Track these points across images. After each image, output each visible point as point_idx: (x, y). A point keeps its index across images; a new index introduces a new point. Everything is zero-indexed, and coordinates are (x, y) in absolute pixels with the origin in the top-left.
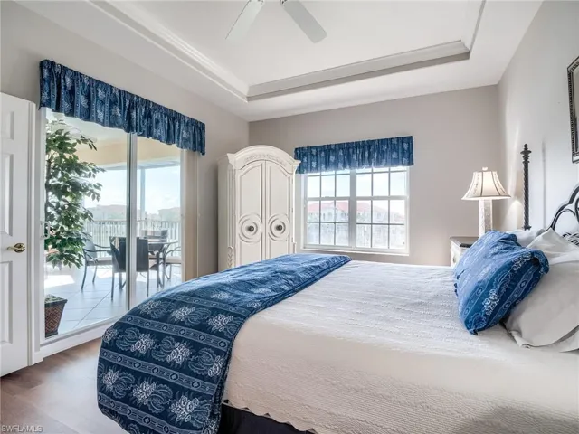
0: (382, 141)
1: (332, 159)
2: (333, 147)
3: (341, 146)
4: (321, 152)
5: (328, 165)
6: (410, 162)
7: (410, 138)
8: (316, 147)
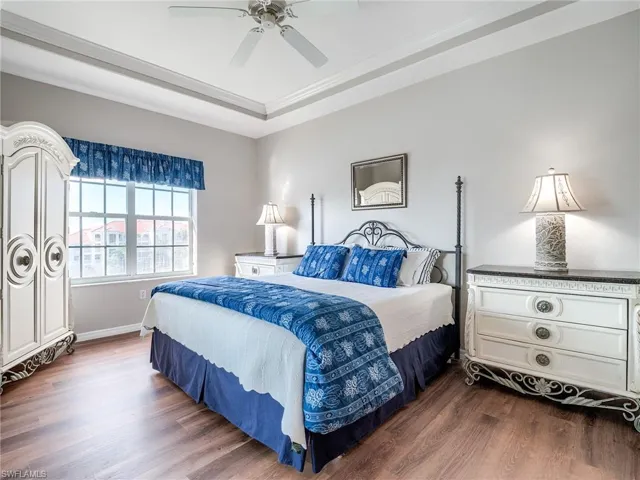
0: (176, 159)
1: (115, 165)
2: (115, 150)
3: (126, 152)
4: (95, 151)
5: (108, 171)
6: (202, 187)
7: (201, 163)
8: (87, 143)
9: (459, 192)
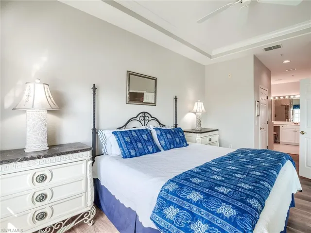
9: (176, 102)
